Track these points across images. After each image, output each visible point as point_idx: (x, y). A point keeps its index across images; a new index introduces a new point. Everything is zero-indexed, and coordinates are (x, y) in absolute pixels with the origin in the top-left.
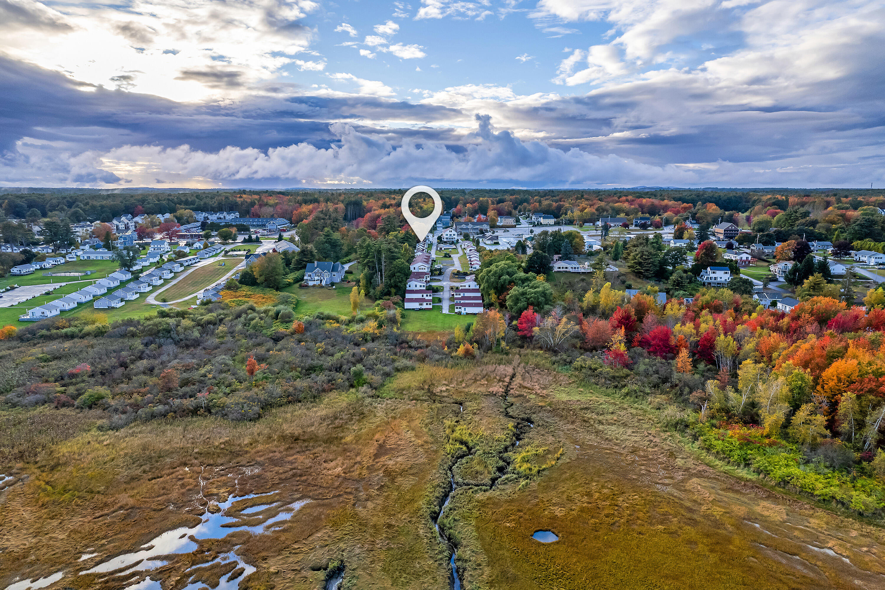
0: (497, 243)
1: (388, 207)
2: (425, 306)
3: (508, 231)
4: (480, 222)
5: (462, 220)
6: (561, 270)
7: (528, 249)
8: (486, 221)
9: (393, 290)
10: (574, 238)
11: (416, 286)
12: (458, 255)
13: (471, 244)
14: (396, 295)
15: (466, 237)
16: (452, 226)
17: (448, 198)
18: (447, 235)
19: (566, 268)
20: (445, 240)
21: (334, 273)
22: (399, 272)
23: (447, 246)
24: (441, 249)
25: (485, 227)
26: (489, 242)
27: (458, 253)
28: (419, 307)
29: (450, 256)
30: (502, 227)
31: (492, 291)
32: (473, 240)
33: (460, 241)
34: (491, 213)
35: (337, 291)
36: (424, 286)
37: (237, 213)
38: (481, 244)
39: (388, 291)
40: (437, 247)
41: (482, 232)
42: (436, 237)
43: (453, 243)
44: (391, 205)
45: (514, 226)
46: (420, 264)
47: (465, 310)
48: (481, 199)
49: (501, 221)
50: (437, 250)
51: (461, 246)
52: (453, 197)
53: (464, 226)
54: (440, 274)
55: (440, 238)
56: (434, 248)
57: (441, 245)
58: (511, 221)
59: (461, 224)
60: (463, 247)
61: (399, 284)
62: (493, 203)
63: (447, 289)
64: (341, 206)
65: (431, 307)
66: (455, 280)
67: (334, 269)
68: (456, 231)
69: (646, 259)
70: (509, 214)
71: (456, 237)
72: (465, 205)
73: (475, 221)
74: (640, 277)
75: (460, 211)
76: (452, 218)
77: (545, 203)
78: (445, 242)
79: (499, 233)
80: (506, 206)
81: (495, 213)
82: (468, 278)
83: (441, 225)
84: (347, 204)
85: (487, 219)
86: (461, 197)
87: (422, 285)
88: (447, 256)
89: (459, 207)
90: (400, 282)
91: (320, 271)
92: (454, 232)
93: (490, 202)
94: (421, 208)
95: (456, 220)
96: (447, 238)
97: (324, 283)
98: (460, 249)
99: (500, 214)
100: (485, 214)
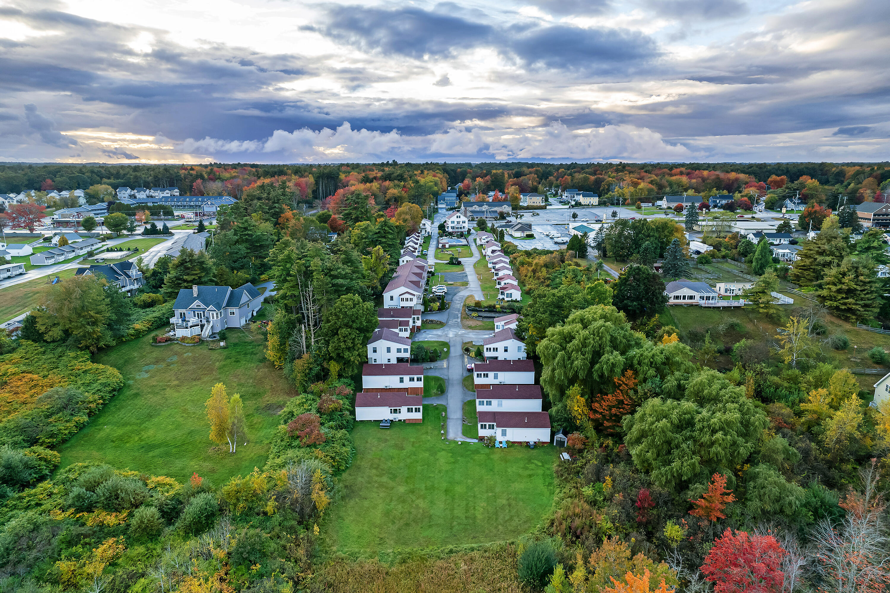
0: (531, 236)
1: (371, 181)
2: (404, 414)
3: (538, 214)
4: (497, 202)
5: (472, 198)
6: (681, 301)
7: (589, 249)
8: (505, 201)
9: (334, 367)
10: (671, 233)
11: (389, 350)
12: (473, 260)
13: (491, 237)
14: (340, 376)
15: (482, 226)
16: (459, 207)
17: (452, 170)
18: (453, 222)
19: (691, 297)
20: (450, 230)
21: (230, 310)
22: (347, 326)
23: (454, 241)
24: (444, 246)
25: (506, 208)
26: (518, 234)
27: (471, 255)
28: (391, 417)
29: (459, 263)
30: (528, 208)
31: (575, 390)
32: (493, 230)
33: (472, 231)
34: (512, 190)
35: (225, 353)
36: (406, 350)
37: (176, 190)
38: (507, 238)
39: (323, 369)
40: (438, 243)
41: (502, 216)
42: (437, 224)
43: (462, 235)
44: (375, 178)
45: (544, 208)
46: (403, 289)
47: (504, 434)
48: (494, 171)
49: (526, 201)
50: (437, 248)
51: (475, 240)
52: (459, 170)
53: (476, 208)
54: (443, 308)
55: (442, 227)
56: (433, 243)
57: (445, 240)
58: (538, 200)
59: (471, 204)
60: (479, 242)
61: (347, 354)
62: (510, 177)
63: (456, 351)
64: (311, 179)
65: (419, 416)
66: (471, 323)
67: (233, 301)
68: (465, 216)
69: (865, 283)
70: (534, 191)
71: (466, 225)
72: (474, 179)
73: (490, 200)
74: (847, 319)
75: (468, 187)
76: (459, 196)
77: (579, 176)
78: (451, 234)
79: (527, 218)
80: (530, 180)
81: (515, 190)
82: (500, 324)
83: (444, 206)
84: (318, 177)
85: (506, 197)
86: (469, 170)
87: (402, 347)
88: (455, 262)
89: (467, 181)
90: (349, 349)
91: (203, 306)
92: (463, 218)
93: (506, 176)
94: (417, 182)
95: (465, 199)
96: (453, 228)
97: (207, 332)
98: (473, 248)
99: (524, 190)
100: (503, 192)
